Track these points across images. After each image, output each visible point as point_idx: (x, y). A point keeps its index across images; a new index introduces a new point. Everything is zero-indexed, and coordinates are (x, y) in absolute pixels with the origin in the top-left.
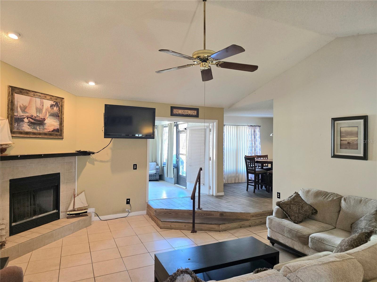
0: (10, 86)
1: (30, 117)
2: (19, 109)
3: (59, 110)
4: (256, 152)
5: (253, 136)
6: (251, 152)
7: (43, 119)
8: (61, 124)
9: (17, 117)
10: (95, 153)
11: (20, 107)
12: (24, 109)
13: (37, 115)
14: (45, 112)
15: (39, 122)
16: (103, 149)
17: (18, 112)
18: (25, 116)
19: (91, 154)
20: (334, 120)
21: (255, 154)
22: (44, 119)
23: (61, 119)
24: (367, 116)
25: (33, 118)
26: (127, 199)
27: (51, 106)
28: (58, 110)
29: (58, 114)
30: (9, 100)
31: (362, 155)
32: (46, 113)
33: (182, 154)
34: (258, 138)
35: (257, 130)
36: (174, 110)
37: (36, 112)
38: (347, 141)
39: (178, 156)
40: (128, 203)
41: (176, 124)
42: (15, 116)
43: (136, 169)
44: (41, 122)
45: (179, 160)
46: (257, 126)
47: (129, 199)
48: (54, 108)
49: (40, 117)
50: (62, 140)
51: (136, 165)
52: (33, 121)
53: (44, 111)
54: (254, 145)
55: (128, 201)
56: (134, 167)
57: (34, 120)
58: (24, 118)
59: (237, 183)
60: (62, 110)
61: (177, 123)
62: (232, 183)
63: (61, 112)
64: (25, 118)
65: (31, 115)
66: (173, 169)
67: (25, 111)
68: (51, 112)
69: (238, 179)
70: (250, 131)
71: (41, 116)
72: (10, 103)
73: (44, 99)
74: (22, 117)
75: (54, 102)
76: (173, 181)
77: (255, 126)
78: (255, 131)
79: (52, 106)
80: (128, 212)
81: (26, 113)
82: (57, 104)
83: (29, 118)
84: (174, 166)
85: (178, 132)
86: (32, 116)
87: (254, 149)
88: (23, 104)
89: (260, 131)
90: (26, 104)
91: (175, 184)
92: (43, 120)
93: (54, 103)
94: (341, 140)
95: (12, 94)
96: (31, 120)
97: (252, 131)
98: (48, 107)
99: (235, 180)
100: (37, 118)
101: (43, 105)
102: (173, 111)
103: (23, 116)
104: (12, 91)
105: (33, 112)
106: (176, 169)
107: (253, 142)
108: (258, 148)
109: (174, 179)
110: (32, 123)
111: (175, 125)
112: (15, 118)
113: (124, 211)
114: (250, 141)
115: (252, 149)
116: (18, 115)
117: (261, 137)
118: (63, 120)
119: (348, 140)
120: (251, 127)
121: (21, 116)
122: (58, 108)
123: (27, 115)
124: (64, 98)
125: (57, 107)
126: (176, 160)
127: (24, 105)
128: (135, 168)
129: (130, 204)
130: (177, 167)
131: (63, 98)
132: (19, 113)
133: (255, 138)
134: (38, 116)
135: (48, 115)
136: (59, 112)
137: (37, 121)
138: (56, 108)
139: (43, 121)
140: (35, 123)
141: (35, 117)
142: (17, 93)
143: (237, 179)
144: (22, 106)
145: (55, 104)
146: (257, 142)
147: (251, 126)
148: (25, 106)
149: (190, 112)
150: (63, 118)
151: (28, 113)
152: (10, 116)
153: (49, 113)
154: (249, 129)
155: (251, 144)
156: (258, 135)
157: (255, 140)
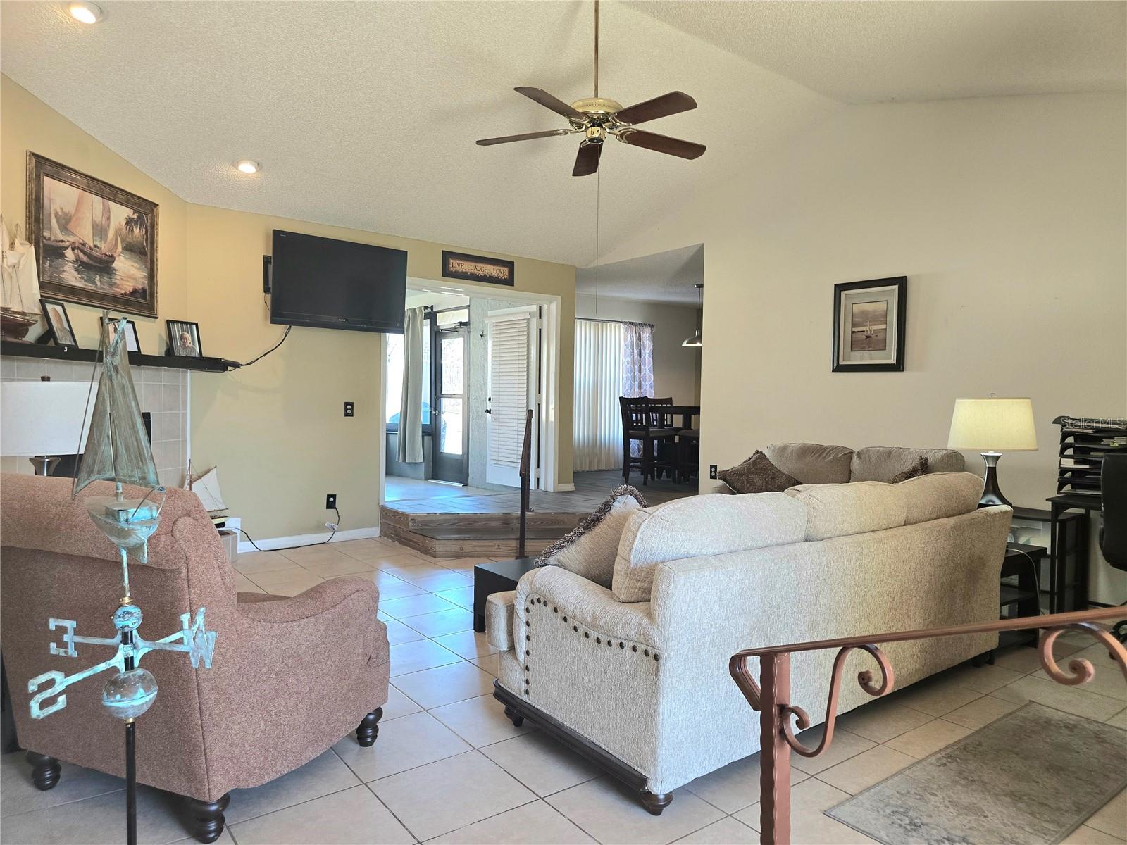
0: (33, 154)
1: (79, 248)
2: (54, 222)
3: (147, 236)
4: (642, 391)
5: (635, 351)
6: (629, 391)
7: (110, 256)
8: (152, 275)
9: (49, 242)
10: (242, 365)
11: (56, 214)
12: (64, 221)
13: (96, 243)
14: (113, 238)
15: (100, 263)
16: (264, 356)
17: (50, 229)
18: (67, 244)
19: (230, 368)
20: (839, 288)
21: (641, 395)
22: (112, 256)
23: (152, 262)
24: (906, 277)
25: (87, 250)
26: (329, 496)
27: (127, 223)
28: (145, 237)
29: (144, 247)
30: (31, 194)
31: (893, 361)
32: (116, 240)
33: (451, 396)
34: (647, 355)
35: (646, 334)
36: (451, 261)
37: (93, 235)
38: (865, 333)
39: (438, 402)
40: (331, 504)
41: (429, 310)
42: (45, 238)
43: (352, 415)
44: (103, 266)
45: (440, 412)
46: (645, 325)
47: (334, 496)
48: (134, 228)
49: (101, 249)
50: (155, 322)
51: (352, 404)
52: (85, 259)
53: (111, 234)
54: (637, 373)
55: (331, 499)
56: (346, 409)
57: (89, 256)
58: (63, 247)
59: (596, 471)
60: (152, 236)
61: (432, 310)
62: (583, 472)
63: (152, 243)
64: (66, 248)
65: (82, 242)
66: (423, 437)
67: (66, 228)
68: (128, 240)
69: (599, 462)
70: (629, 336)
71: (105, 247)
72: (33, 202)
73: (111, 200)
74: (61, 243)
75: (136, 212)
76: (422, 470)
77: (640, 324)
78: (639, 339)
79: (129, 222)
80: (330, 530)
81: (69, 235)
82: (140, 221)
83: (76, 251)
84: (423, 432)
85: (437, 335)
86: (84, 245)
87: (637, 383)
88: (62, 209)
89: (654, 339)
90: (70, 209)
91: (427, 479)
92: (109, 259)
93: (135, 216)
94: (853, 332)
95: (38, 177)
96: (81, 255)
97: (633, 337)
98: (120, 223)
99: (591, 462)
100: (95, 254)
101: (109, 218)
102: (449, 264)
103: (62, 241)
104: (36, 166)
105: (85, 234)
106: (430, 437)
107: (636, 367)
108: (647, 383)
109: (423, 467)
110: (83, 264)
111: (427, 316)
112: (45, 245)
113: (320, 528)
114: (628, 363)
116: (53, 239)
117: (654, 354)
118: (157, 265)
119: (867, 331)
120: (630, 326)
121: (59, 241)
122: (144, 230)
123: (72, 239)
124: (158, 205)
125: (141, 227)
126: (431, 412)
127: (66, 210)
128: (349, 411)
129: (335, 508)
130: (433, 432)
131: (156, 205)
132: (54, 233)
133: (640, 355)
134: (98, 247)
135: (120, 249)
136: (147, 243)
137: (95, 262)
138: (138, 229)
139: (107, 262)
140: (91, 265)
141: (91, 248)
142: (48, 176)
143: (596, 460)
144: (60, 213)
145: (138, 217)
146: (645, 366)
147: (632, 323)
148: (66, 215)
149: (491, 270)
150: (157, 260)
151: (74, 235)
152: (33, 237)
153: (123, 241)
154: (626, 331)
155: (631, 371)
156: (647, 349)
157: (640, 360)
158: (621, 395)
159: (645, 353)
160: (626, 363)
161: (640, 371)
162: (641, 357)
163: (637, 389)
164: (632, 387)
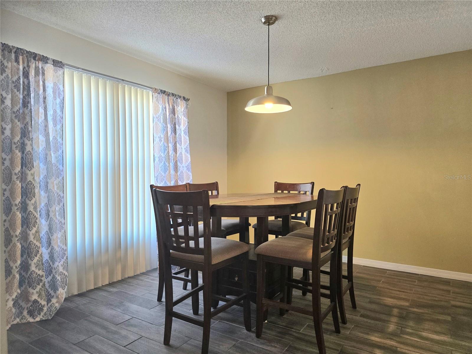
4: (179, 173)
5: (169, 126)
6: (163, 174)
21: (176, 181)
34: (183, 132)
35: (181, 108)
46: (180, 97)
54: (171, 152)
70: (160, 107)
77: (173, 95)
78: (173, 112)
87: (172, 165)
89: (190, 115)
97: (165, 108)
99: (112, 273)
107: (171, 145)
108: (183, 165)
114: (160, 140)
115: (169, 166)
117: (190, 131)
120: (161, 95)
133: (175, 130)
143: (119, 267)
146: (181, 144)
147: (164, 92)
154: (157, 100)
155: (165, 150)
156: (182, 125)
157: (175, 137)
158: (152, 183)
159: (181, 130)
160: (157, 140)
161: (175, 150)
162: (175, 133)
163: (172, 172)
164: (166, 169)
